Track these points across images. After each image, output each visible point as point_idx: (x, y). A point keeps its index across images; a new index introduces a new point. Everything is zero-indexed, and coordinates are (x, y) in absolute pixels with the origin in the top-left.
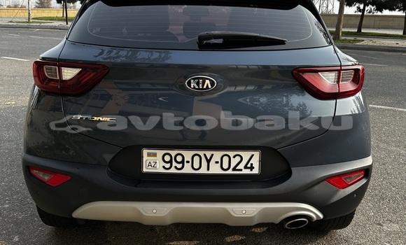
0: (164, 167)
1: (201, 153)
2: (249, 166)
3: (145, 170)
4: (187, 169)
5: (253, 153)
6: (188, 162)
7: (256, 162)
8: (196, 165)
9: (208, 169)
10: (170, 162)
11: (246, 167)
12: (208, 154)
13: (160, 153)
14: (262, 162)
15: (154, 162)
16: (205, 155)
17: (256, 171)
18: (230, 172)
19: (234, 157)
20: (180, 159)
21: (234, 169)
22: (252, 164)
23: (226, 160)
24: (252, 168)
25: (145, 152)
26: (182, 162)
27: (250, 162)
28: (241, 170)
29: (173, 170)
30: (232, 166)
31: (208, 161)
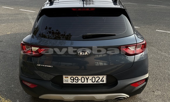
0: (71, 81)
1: (85, 77)
2: (102, 80)
3: (64, 83)
4: (80, 82)
5: (104, 76)
6: (80, 80)
7: (105, 79)
8: (83, 81)
9: (87, 82)
10: (73, 80)
11: (101, 81)
12: (87, 77)
13: (69, 77)
14: (107, 79)
15: (67, 80)
16: (86, 77)
17: (105, 82)
18: (95, 83)
19: (97, 78)
20: (77, 79)
21: (97, 82)
22: (103, 80)
23: (94, 79)
24: (103, 81)
25: (64, 77)
26: (78, 80)
27: (102, 79)
28: (99, 82)
29: (74, 83)
30: (96, 81)
31: (87, 79)
